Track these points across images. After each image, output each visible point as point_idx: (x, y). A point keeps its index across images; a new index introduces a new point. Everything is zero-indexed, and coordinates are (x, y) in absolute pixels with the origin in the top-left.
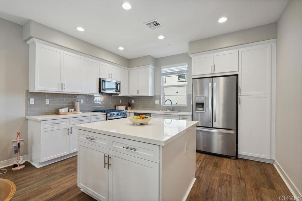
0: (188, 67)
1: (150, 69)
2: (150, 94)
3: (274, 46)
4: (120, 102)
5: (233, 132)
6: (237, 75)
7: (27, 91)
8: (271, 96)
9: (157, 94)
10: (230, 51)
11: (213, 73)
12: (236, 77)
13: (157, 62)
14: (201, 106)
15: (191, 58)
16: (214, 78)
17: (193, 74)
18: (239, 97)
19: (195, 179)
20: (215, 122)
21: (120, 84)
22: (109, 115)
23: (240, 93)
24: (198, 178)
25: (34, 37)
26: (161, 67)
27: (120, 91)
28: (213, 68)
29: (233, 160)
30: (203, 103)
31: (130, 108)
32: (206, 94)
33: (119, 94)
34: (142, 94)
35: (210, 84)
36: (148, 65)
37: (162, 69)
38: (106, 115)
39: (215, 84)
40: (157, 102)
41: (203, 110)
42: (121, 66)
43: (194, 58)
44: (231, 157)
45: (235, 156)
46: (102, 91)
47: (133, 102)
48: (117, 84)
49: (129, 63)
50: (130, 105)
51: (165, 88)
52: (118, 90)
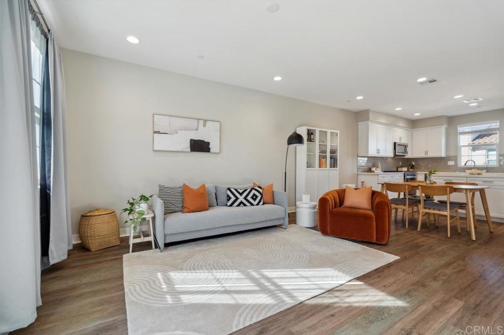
1: (443, 129)
2: (443, 155)
7: (358, 156)
9: (452, 154)
13: (452, 120)
25: (370, 120)
26: (458, 126)
31: (412, 170)
33: (405, 156)
34: (431, 155)
36: (441, 125)
37: (458, 128)
38: (404, 174)
40: (451, 163)
42: (407, 129)
46: (397, 154)
47: (413, 163)
48: (406, 146)
49: (414, 124)
50: (412, 167)
51: (462, 148)
52: (406, 152)
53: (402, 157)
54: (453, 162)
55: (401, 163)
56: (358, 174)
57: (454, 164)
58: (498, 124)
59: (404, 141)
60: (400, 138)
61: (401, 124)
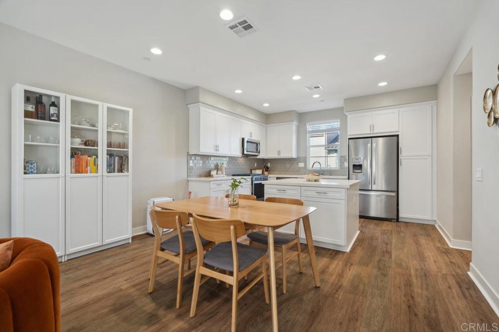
0: (340, 124)
1: (294, 126)
2: (294, 156)
3: (435, 107)
4: (256, 166)
5: (394, 194)
6: (397, 136)
7: (188, 153)
8: (432, 157)
9: (302, 155)
10: (390, 110)
11: (371, 132)
12: (396, 138)
13: (302, 117)
14: (359, 168)
15: (347, 116)
16: (373, 139)
17: (349, 133)
18: (400, 158)
19: (359, 232)
20: (375, 184)
21: (259, 144)
22: (254, 179)
23: (401, 154)
24: (361, 231)
25: (201, 102)
26: (307, 124)
27: (259, 152)
28: (372, 127)
29: (393, 223)
30: (362, 165)
31: (267, 172)
32: (361, 156)
33: (257, 156)
34: (283, 155)
35: (369, 145)
36: (292, 121)
37: (308, 126)
38: (252, 178)
39: (374, 145)
40: (301, 165)
41: (362, 173)
42: (259, 123)
43: (350, 117)
44: (392, 220)
45: (396, 218)
46: (245, 153)
47: (269, 165)
48: (257, 144)
49: (267, 118)
50: (267, 169)
51: (311, 148)
52: (258, 151)
53: (255, 157)
54: (303, 164)
55: (256, 164)
56: (188, 180)
57: (303, 166)
58: (339, 123)
59: (255, 138)
60: (251, 134)
61: (251, 116)
